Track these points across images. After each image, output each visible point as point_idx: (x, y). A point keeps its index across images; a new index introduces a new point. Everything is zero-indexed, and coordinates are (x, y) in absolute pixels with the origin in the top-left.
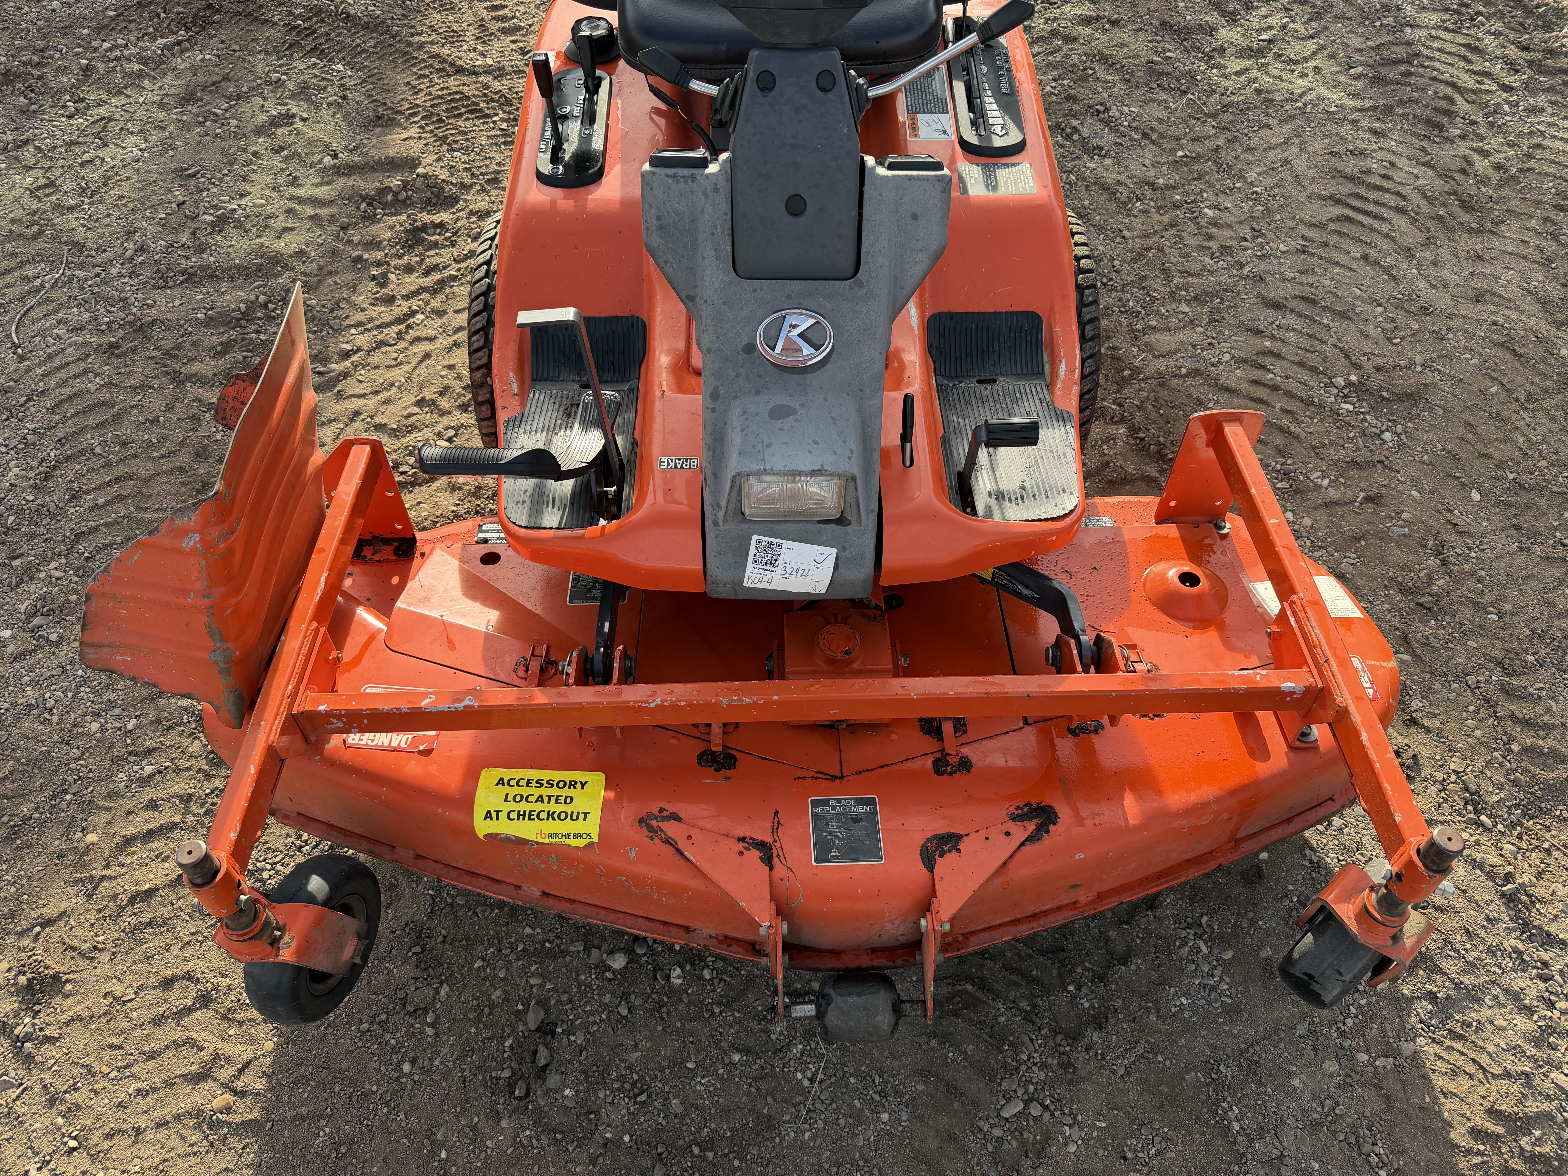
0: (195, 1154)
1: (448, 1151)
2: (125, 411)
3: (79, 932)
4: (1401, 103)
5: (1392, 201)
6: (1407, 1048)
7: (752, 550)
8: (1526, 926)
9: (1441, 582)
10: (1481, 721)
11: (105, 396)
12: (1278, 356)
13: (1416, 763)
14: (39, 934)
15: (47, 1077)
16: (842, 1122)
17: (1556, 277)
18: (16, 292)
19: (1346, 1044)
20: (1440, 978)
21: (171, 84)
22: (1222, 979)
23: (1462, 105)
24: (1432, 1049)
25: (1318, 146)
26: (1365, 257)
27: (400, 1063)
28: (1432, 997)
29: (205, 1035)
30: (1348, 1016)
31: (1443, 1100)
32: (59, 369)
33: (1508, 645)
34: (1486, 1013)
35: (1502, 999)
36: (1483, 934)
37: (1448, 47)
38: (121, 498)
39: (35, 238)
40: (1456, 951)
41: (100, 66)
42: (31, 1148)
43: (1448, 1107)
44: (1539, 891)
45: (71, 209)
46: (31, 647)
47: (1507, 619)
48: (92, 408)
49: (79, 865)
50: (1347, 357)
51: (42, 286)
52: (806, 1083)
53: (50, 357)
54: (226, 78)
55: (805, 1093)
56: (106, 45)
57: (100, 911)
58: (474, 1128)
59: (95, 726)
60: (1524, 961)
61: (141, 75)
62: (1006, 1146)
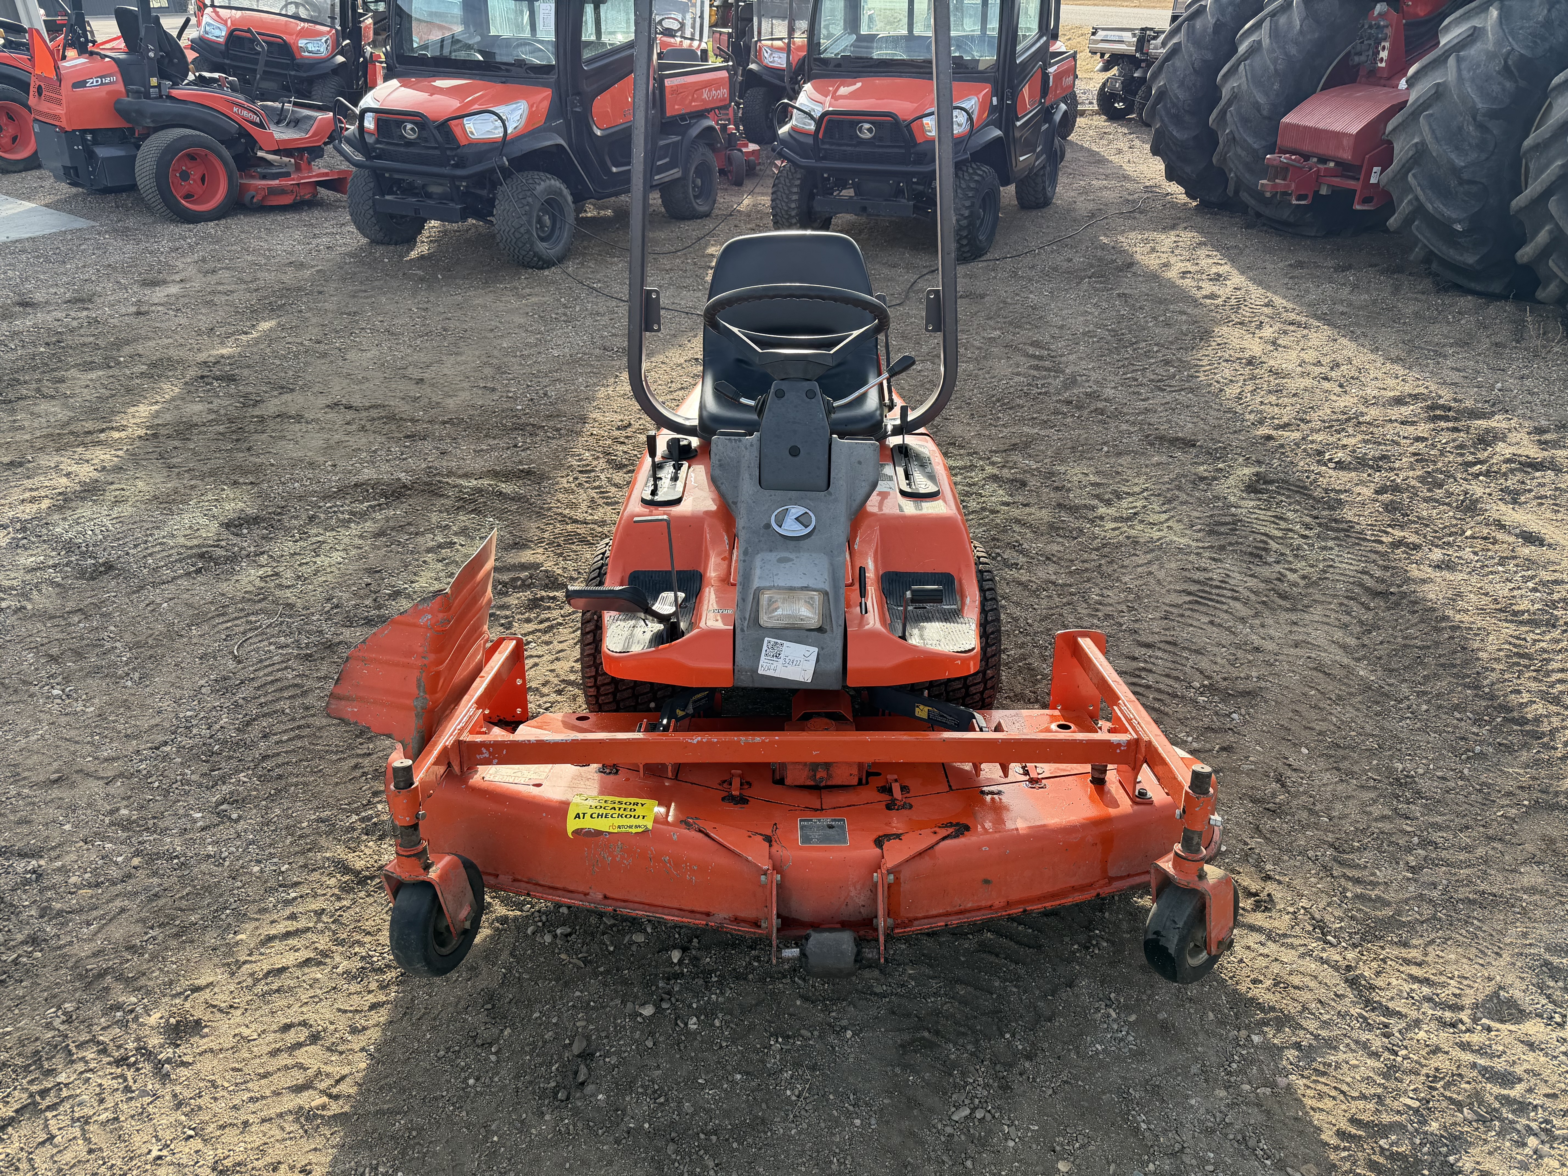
0: (291, 1138)
1: (500, 1137)
2: (311, 690)
3: (220, 997)
4: (1230, 544)
5: (1229, 594)
6: (1282, 1081)
7: (765, 648)
8: (1368, 1002)
9: (1282, 797)
10: (1322, 878)
11: (298, 681)
12: (1150, 671)
13: (1272, 900)
14: (188, 996)
15: (178, 1089)
16: (823, 1125)
17: (1351, 634)
18: (242, 629)
19: (1233, 1079)
20: (1302, 1033)
21: (369, 526)
22: (1128, 1033)
23: (1273, 545)
24: (1302, 1082)
25: (1173, 565)
26: (1212, 623)
27: (466, 1079)
28: (1298, 1046)
29: (312, 1061)
30: (1233, 1061)
31: (1312, 1113)
32: (266, 667)
33: (1338, 836)
34: (1341, 1056)
35: (1353, 1046)
36: (1333, 1004)
37: (1261, 517)
38: (300, 737)
39: (260, 601)
40: (1313, 1014)
41: (322, 516)
42: (156, 1136)
43: (1317, 1118)
44: (1379, 982)
45: (288, 587)
46: (216, 822)
47: (1336, 821)
48: (287, 688)
49: (230, 953)
50: (1201, 673)
51: (261, 626)
52: (794, 1098)
53: (261, 661)
54: (409, 524)
55: (793, 1104)
56: (328, 505)
57: (239, 983)
58: (522, 1122)
59: (256, 869)
60: (1369, 1024)
61: (349, 521)
62: (956, 1138)
